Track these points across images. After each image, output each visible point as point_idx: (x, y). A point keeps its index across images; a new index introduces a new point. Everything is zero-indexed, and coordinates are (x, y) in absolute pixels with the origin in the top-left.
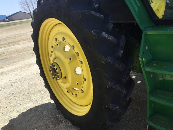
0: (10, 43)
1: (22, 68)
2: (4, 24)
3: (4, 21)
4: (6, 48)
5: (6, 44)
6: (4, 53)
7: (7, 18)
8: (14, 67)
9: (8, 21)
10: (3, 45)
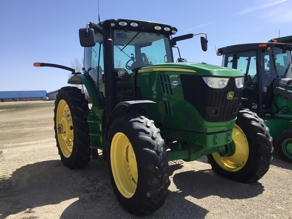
0: (42, 124)
1: (46, 142)
2: (41, 104)
3: (41, 99)
4: (35, 128)
5: (37, 125)
6: (32, 132)
7: (47, 95)
8: (39, 142)
9: (47, 100)
10: (33, 125)
